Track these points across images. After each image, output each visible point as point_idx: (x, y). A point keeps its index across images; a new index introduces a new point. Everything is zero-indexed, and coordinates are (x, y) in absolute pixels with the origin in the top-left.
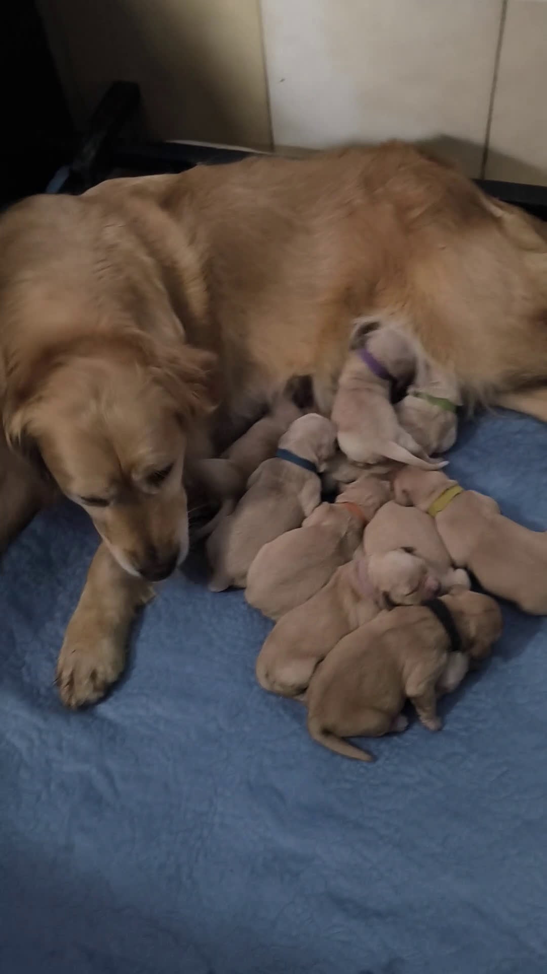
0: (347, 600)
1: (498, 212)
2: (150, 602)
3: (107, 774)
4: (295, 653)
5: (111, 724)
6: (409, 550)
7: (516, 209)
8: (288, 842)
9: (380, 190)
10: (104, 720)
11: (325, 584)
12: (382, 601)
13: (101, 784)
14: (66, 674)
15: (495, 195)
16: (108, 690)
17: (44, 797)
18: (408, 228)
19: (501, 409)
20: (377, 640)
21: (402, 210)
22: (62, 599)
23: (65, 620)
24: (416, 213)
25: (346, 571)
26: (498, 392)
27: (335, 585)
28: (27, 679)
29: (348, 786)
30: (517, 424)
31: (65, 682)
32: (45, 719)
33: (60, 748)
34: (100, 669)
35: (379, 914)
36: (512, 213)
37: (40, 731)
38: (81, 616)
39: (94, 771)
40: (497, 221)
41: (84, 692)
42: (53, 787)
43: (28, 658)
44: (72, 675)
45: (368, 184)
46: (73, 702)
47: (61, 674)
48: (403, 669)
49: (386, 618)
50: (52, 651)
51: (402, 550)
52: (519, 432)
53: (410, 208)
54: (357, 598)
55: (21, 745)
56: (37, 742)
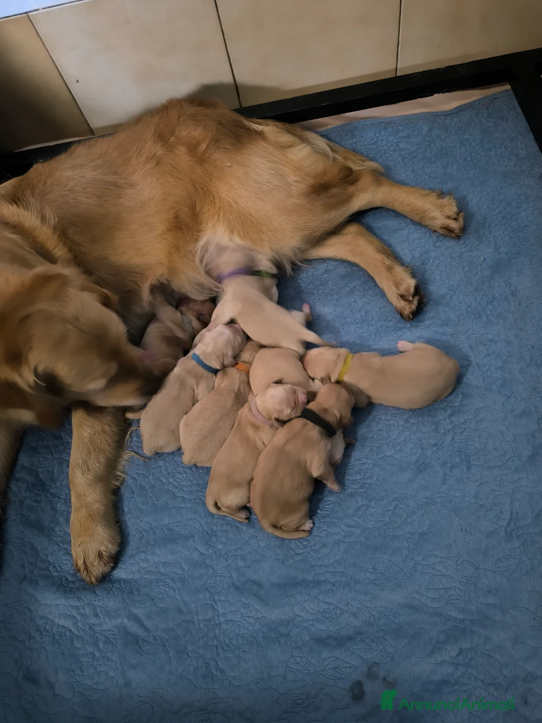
0: (250, 432)
1: (259, 128)
2: (122, 483)
3: (136, 619)
4: (232, 484)
5: (126, 581)
6: (279, 382)
7: (269, 122)
8: (275, 615)
9: (172, 139)
10: (119, 581)
11: (233, 426)
12: (276, 424)
13: (134, 628)
14: (80, 563)
15: (252, 117)
16: (116, 559)
17: (97, 654)
18: (202, 160)
19: (309, 261)
20: (281, 452)
21: (192, 148)
22: (60, 507)
23: (67, 521)
24: (203, 147)
25: (244, 412)
26: (302, 251)
27: (239, 424)
28: (55, 574)
29: (300, 558)
30: (322, 267)
31: (82, 568)
32: (78, 598)
33: (96, 615)
34: (103, 548)
35: (350, 638)
36: (268, 125)
37: (77, 608)
38: (77, 517)
39: (126, 621)
40: (261, 134)
41: (98, 569)
42: (101, 646)
43: (51, 559)
44: (85, 562)
45: (162, 137)
46: (93, 580)
47: (77, 565)
48: (306, 463)
49: (282, 434)
50: (66, 546)
51: (275, 384)
52: (325, 272)
53: (198, 145)
54: (256, 428)
55: (68, 624)
56: (79, 617)
